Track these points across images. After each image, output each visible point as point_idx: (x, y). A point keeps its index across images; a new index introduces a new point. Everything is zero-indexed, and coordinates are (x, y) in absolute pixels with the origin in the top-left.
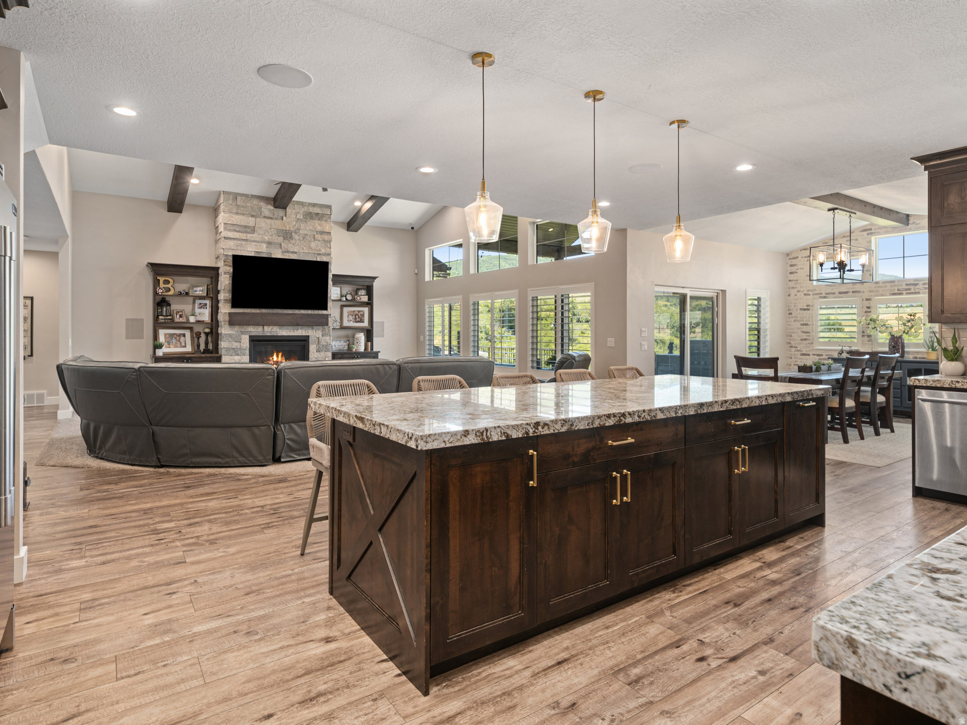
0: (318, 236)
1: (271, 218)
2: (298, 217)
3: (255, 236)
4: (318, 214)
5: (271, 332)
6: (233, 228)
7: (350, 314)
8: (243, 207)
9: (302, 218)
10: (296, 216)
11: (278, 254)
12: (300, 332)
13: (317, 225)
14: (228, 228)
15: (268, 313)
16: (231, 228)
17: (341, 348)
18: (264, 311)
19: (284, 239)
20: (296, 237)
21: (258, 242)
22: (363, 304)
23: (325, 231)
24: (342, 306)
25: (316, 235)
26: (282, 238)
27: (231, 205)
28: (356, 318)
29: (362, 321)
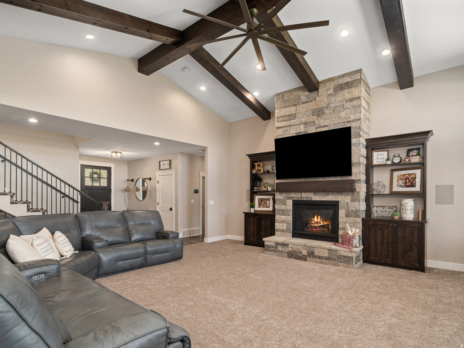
0: (348, 105)
1: (307, 102)
2: (328, 93)
3: (296, 121)
4: (348, 82)
5: (307, 198)
6: (282, 119)
7: (399, 178)
8: (288, 100)
9: (332, 92)
10: (327, 92)
11: (312, 130)
12: (330, 198)
13: (346, 93)
14: (279, 120)
15: (304, 182)
16: (281, 120)
17: (385, 214)
18: (302, 180)
19: (317, 116)
20: (327, 111)
21: (298, 125)
22: (414, 166)
23: (354, 97)
24: (393, 171)
25: (345, 104)
26: (316, 116)
27: (281, 102)
28: (406, 183)
29: (413, 185)
